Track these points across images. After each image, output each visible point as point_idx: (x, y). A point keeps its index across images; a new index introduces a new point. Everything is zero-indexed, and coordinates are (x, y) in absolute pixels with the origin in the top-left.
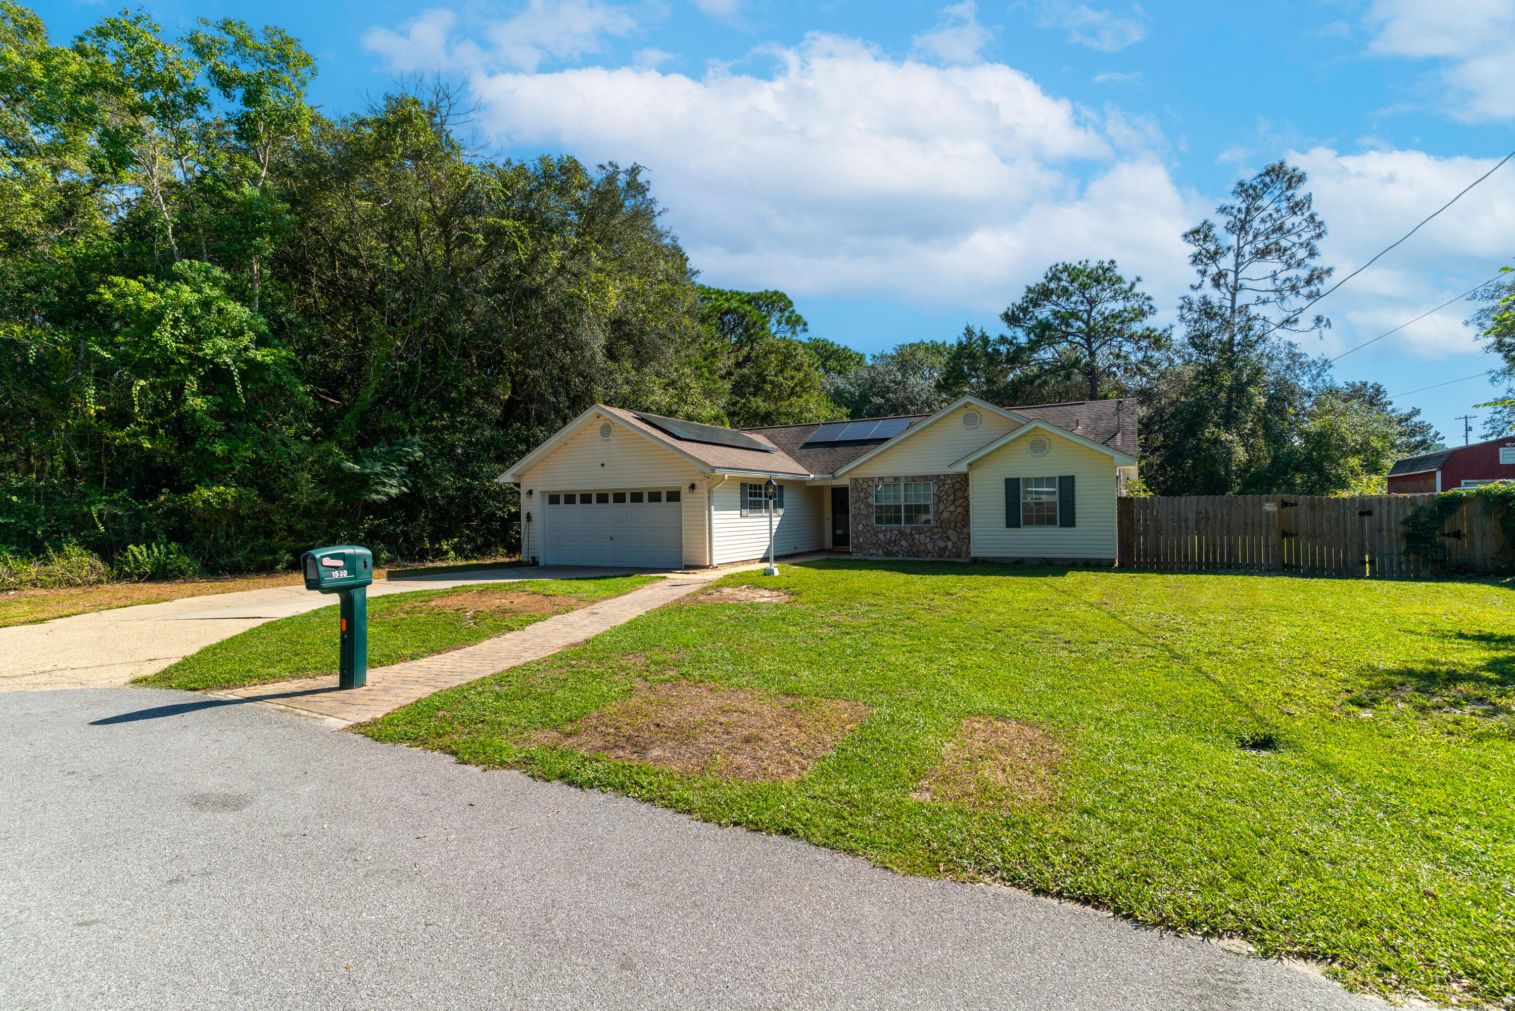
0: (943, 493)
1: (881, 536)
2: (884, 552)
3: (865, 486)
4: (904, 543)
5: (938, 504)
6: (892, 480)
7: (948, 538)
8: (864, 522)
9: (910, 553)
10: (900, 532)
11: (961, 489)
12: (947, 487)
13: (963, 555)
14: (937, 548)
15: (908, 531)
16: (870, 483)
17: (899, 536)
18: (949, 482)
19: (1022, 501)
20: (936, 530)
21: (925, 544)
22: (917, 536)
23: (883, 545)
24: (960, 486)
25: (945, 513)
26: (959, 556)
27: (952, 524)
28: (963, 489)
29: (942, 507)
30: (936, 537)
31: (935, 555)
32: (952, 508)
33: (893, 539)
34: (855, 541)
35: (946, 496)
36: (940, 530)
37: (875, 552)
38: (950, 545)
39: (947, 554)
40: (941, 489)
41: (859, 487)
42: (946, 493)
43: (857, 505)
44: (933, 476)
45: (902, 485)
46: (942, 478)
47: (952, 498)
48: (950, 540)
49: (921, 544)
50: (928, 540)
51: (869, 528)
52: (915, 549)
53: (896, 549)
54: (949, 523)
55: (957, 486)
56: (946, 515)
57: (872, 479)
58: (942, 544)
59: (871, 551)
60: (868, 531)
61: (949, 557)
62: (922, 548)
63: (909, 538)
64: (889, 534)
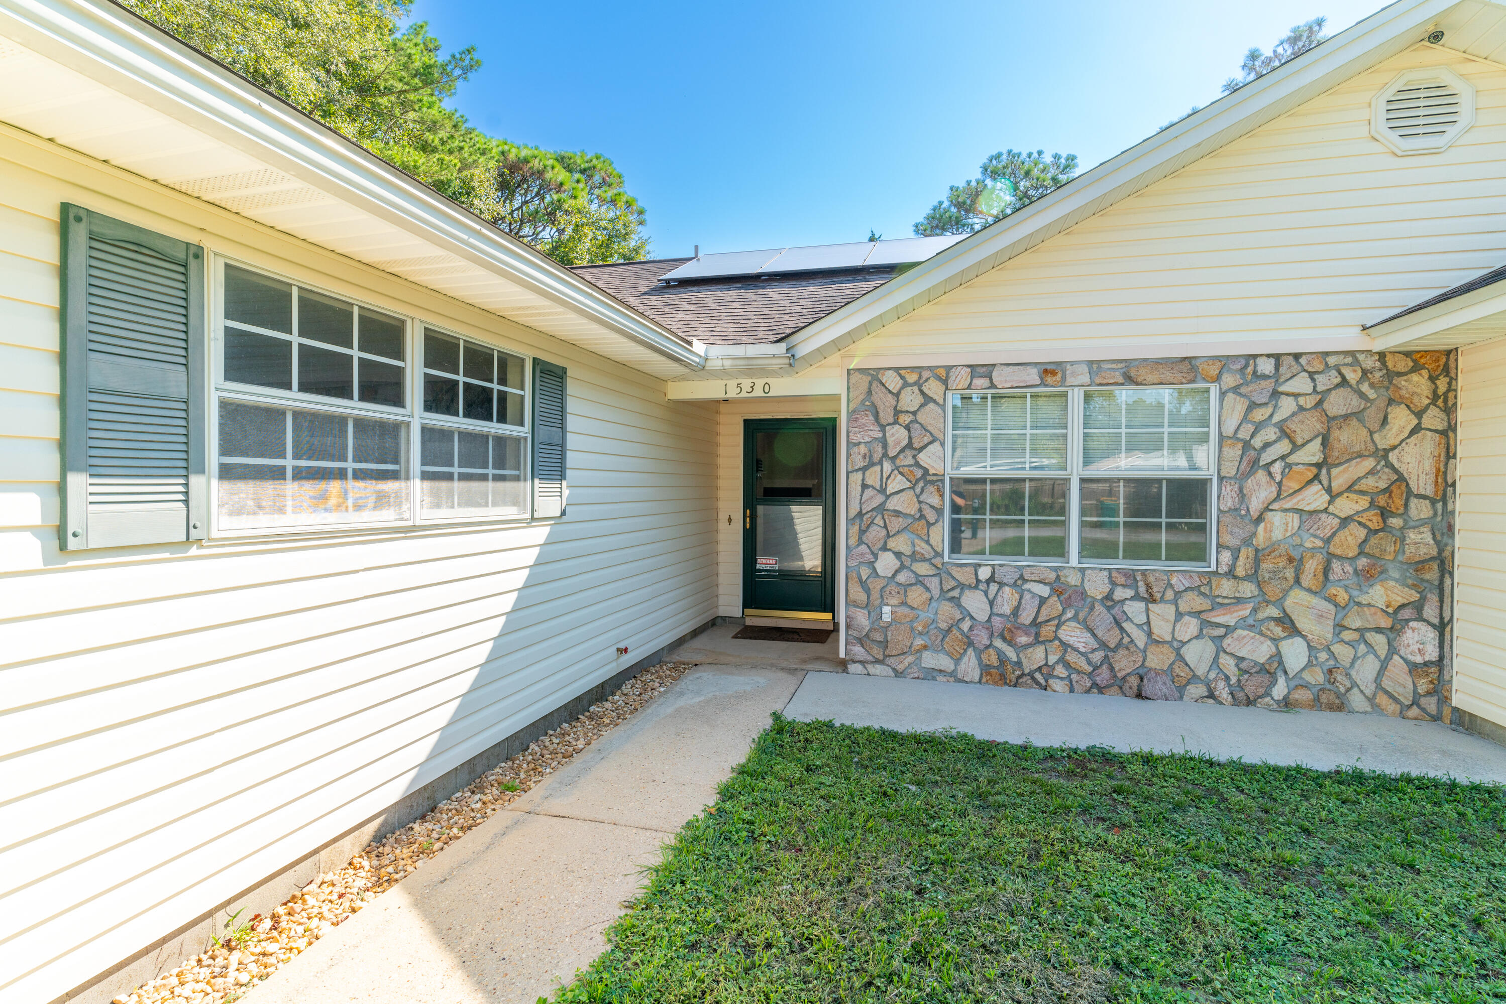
0: (1270, 433)
1: (975, 603)
2: (986, 670)
3: (910, 400)
4: (1074, 635)
5: (1243, 476)
6: (1033, 376)
7: (1292, 629)
8: (901, 543)
9: (1103, 676)
10: (1058, 588)
11: (1357, 415)
12: (1287, 406)
13: (1357, 700)
14: (1228, 664)
15: (1097, 586)
16: (933, 388)
17: (1054, 606)
18: (1301, 384)
20: (1226, 587)
21: (1177, 647)
22: (1135, 610)
23: (982, 638)
24: (1355, 403)
25: (1276, 519)
27: (1312, 566)
28: (1373, 416)
29: (1261, 494)
30: (1229, 619)
31: (1223, 692)
32: (1314, 497)
33: (1026, 617)
34: (862, 619)
35: (1284, 447)
36: (1248, 589)
37: (946, 663)
39: (1280, 690)
40: (1260, 414)
41: (885, 404)
42: (1285, 433)
43: (873, 477)
44: (1224, 362)
45: (1076, 397)
46: (1266, 367)
47: (1312, 453)
48: (1293, 630)
50: (1190, 627)
51: (922, 569)
52: (1124, 664)
53: (1036, 657)
54: (1296, 562)
55: (1338, 404)
56: (1282, 526)
57: (944, 375)
58: (1261, 651)
59: (930, 660)
60: (919, 581)
62: (1157, 659)
63: (1101, 618)
64: (1007, 600)
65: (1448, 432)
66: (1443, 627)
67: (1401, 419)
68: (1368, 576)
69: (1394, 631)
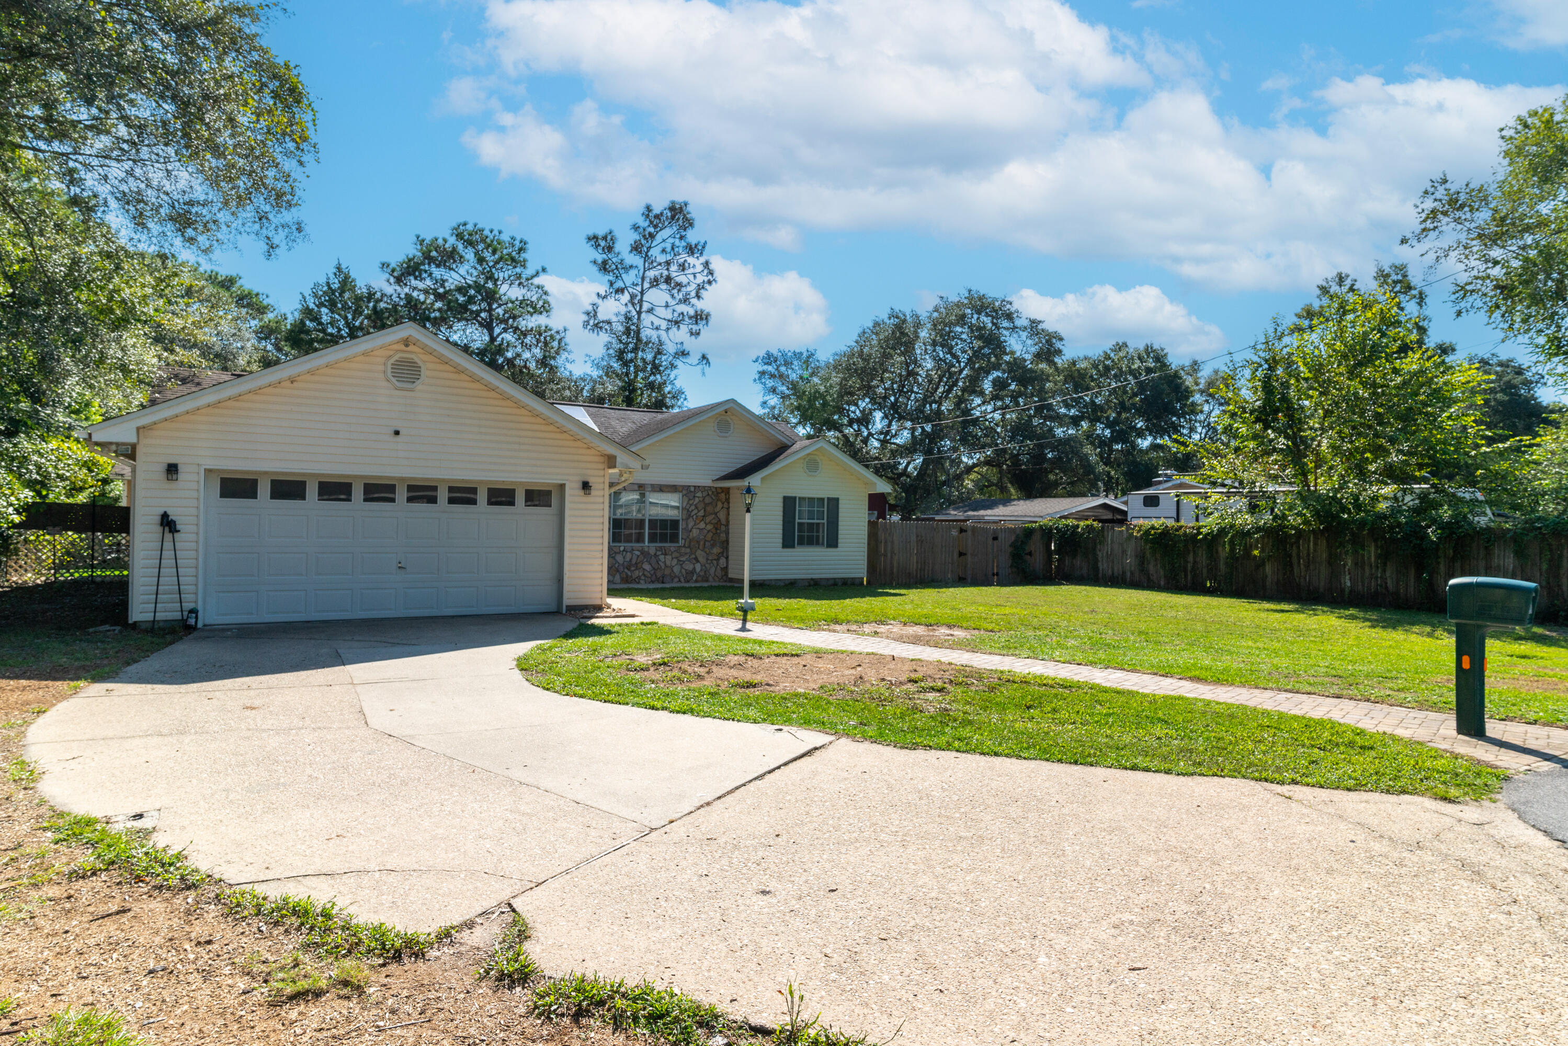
0: (693, 507)
1: (618, 558)
4: (647, 567)
5: (687, 519)
6: (636, 488)
9: (654, 578)
10: (642, 552)
11: (711, 504)
12: (697, 500)
13: (710, 578)
14: (684, 571)
17: (641, 558)
18: (699, 494)
19: (797, 520)
20: (683, 550)
21: (672, 567)
22: (662, 558)
23: (621, 569)
24: (711, 500)
26: (707, 581)
27: (701, 543)
28: (714, 504)
29: (691, 524)
30: (684, 559)
31: (683, 579)
32: (702, 525)
33: (634, 562)
35: (696, 511)
36: (688, 550)
37: (611, 578)
38: (698, 567)
39: (695, 577)
40: (691, 502)
42: (696, 507)
44: (682, 487)
45: (647, 493)
46: (692, 489)
47: (701, 513)
48: (698, 561)
49: (666, 566)
50: (675, 561)
52: (659, 574)
53: (636, 573)
54: (698, 542)
55: (708, 500)
56: (695, 532)
58: (689, 567)
61: (696, 581)
62: (667, 572)
63: (653, 560)
64: (629, 555)
65: (728, 508)
66: (727, 558)
67: (720, 505)
68: (713, 546)
69: (718, 560)
